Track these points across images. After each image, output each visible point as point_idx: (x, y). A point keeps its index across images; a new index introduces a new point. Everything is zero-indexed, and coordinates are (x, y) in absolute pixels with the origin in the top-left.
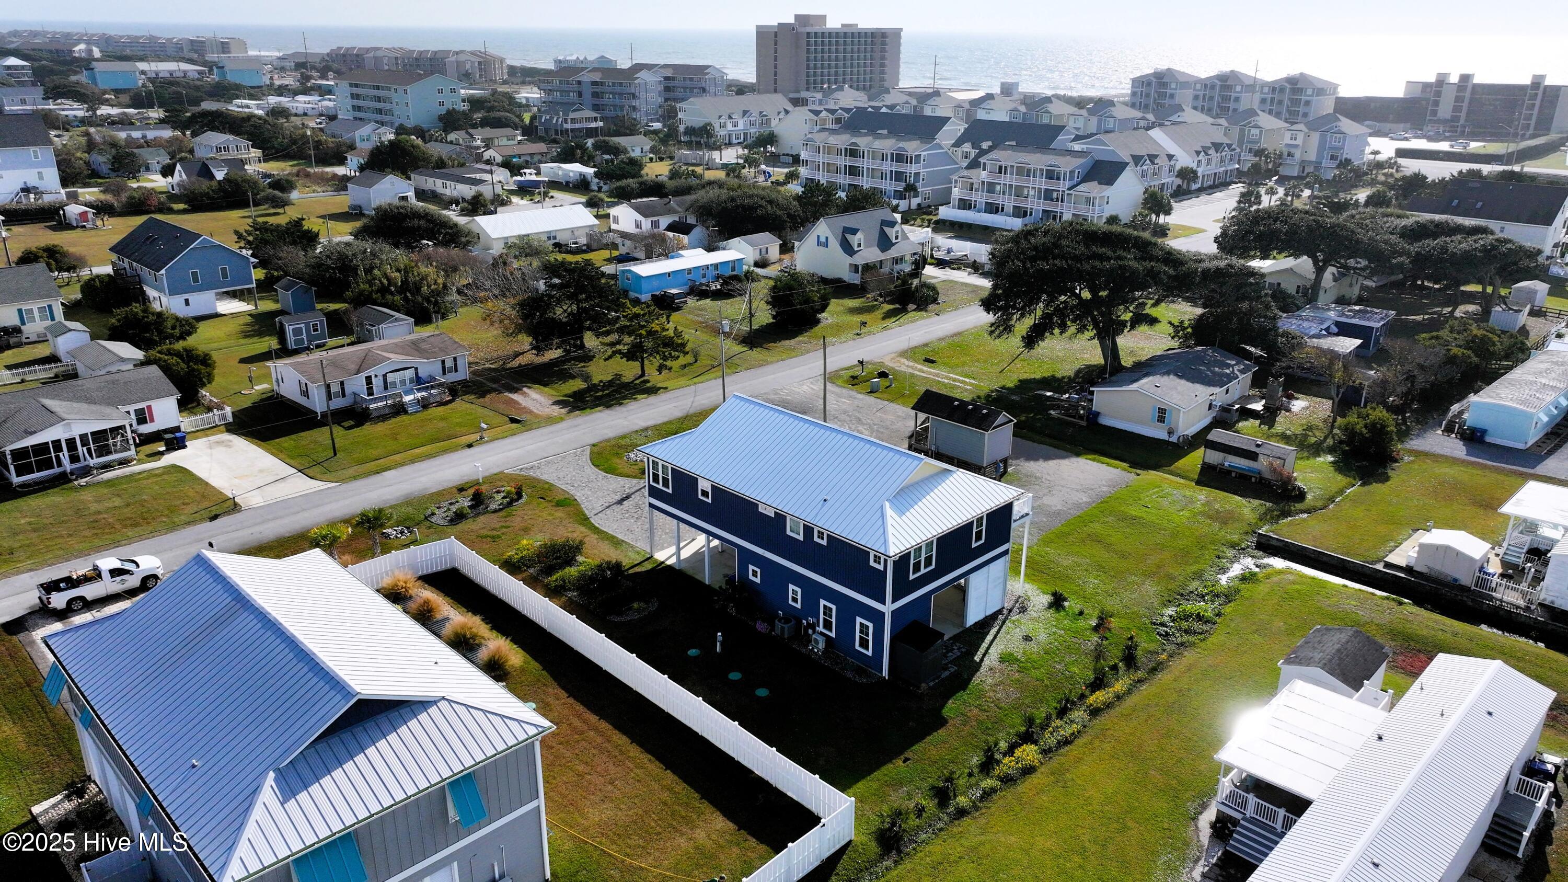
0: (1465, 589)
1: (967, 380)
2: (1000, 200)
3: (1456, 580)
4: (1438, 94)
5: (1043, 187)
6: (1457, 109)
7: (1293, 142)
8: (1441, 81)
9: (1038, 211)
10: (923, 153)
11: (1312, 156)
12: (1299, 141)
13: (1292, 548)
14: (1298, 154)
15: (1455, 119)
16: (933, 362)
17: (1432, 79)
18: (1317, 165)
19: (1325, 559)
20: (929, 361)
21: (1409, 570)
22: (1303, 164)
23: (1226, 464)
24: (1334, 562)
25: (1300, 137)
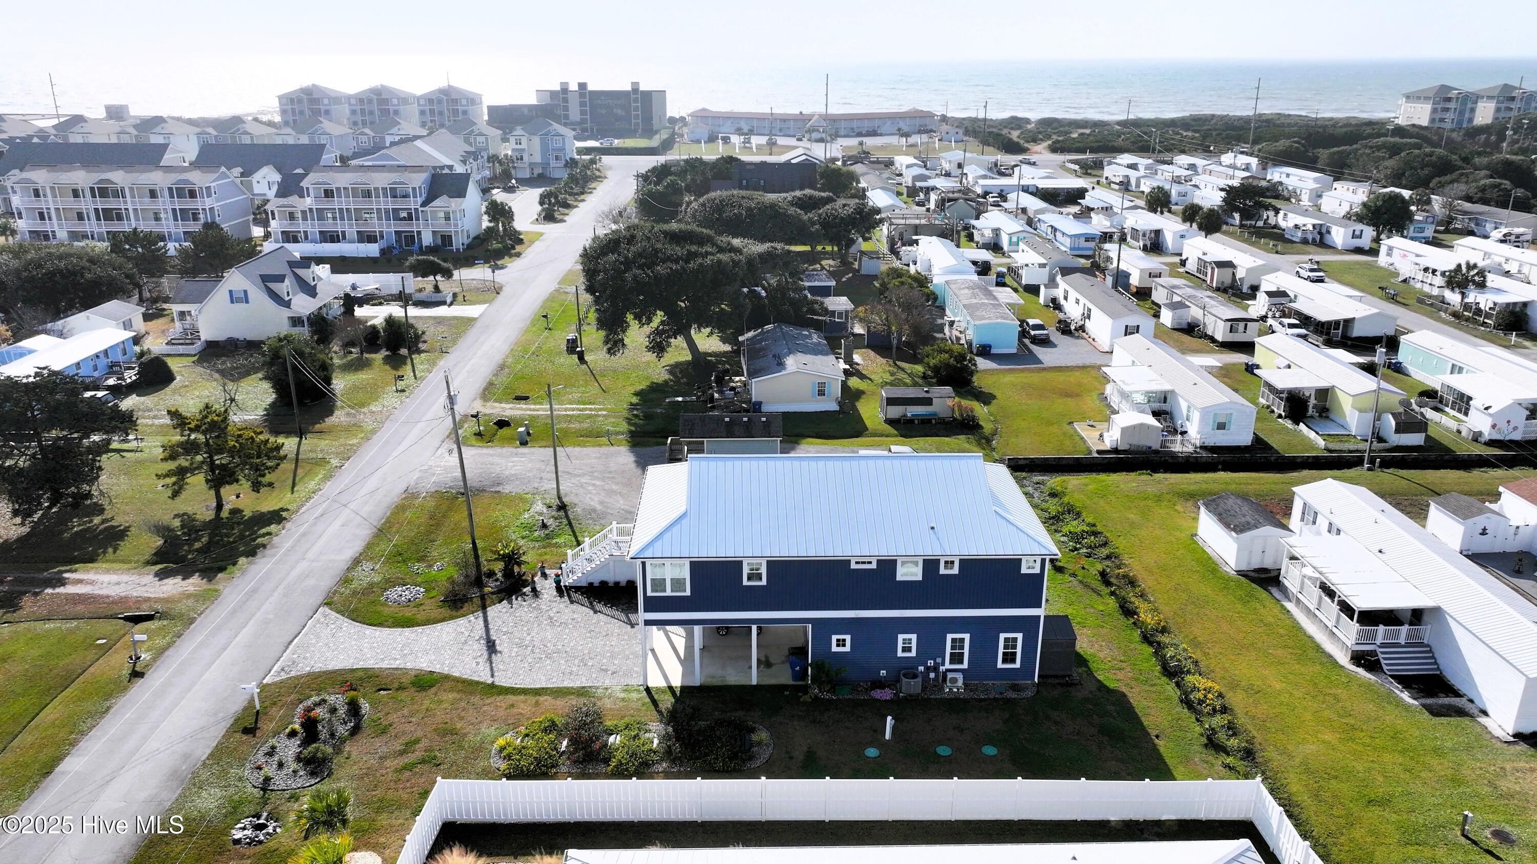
0: (1156, 452)
1: (593, 407)
2: (301, 226)
3: (1150, 448)
4: (565, 100)
5: (352, 207)
6: (583, 113)
7: (519, 147)
8: (565, 90)
9: (389, 233)
10: (212, 185)
11: (537, 158)
12: (524, 145)
13: (1037, 462)
14: (526, 158)
15: (583, 121)
16: (526, 398)
17: (558, 88)
18: (545, 165)
19: (1064, 462)
20: (519, 398)
21: (1115, 451)
22: (532, 166)
23: (909, 415)
24: (1071, 462)
25: (524, 141)
